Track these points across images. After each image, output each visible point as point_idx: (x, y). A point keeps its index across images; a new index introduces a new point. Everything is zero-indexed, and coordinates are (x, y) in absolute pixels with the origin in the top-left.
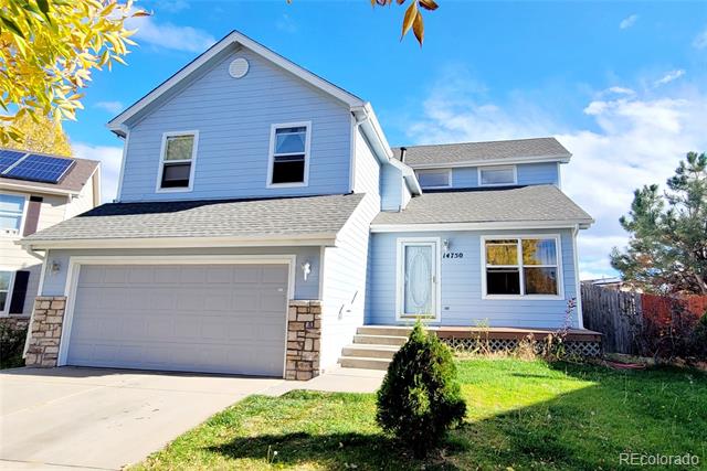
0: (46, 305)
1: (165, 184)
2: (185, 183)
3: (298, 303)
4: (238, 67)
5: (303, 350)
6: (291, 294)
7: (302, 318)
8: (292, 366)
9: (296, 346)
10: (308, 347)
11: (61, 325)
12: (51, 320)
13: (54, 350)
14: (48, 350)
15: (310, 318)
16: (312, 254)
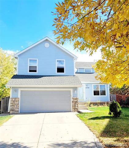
0: (14, 100)
1: (30, 71)
2: (35, 71)
3: (74, 98)
4: (47, 45)
5: (75, 106)
6: (72, 96)
7: (75, 101)
8: (73, 109)
9: (74, 106)
10: (76, 106)
11: (18, 104)
12: (15, 103)
13: (18, 110)
14: (16, 110)
15: (76, 100)
16: (75, 89)
